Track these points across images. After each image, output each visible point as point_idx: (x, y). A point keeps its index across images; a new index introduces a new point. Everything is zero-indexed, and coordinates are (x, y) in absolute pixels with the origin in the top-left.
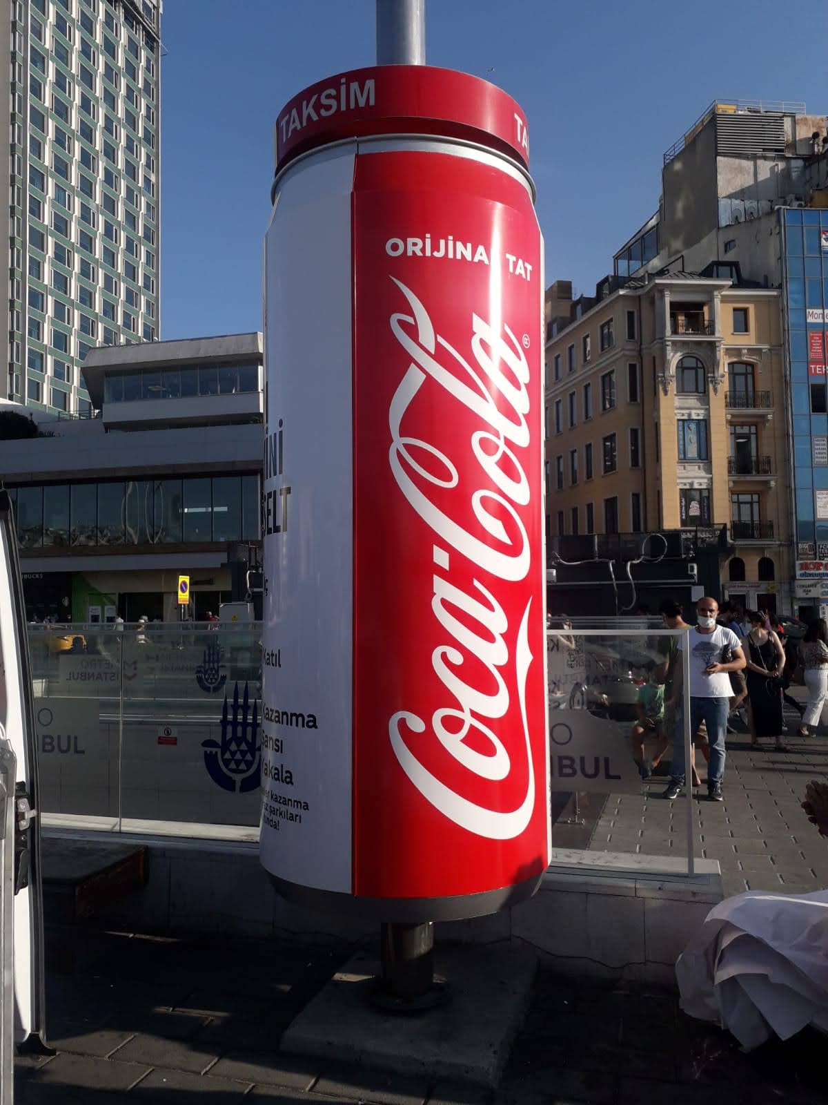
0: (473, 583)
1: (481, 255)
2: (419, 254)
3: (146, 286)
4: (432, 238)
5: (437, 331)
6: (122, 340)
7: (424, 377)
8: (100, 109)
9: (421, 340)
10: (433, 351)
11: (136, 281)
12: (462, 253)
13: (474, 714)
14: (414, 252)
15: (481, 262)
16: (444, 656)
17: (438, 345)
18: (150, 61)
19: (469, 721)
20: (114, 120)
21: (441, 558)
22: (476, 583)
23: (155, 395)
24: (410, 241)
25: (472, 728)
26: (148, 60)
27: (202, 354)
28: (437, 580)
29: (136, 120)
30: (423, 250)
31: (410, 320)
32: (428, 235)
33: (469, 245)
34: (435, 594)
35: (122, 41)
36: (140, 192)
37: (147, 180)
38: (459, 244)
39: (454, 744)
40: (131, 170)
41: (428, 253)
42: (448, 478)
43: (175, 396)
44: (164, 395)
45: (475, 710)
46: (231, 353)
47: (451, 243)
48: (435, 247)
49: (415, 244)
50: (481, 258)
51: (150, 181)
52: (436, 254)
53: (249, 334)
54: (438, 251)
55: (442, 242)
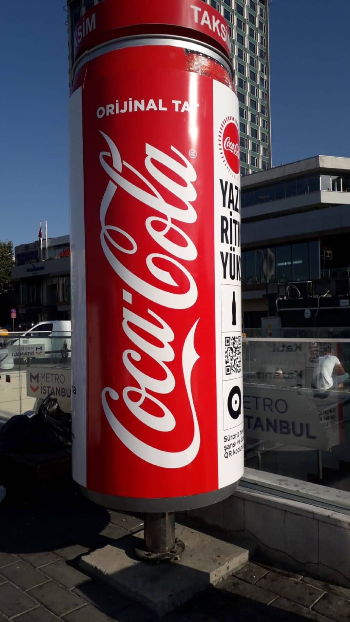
0: (147, 311)
1: (152, 105)
2: (113, 113)
3: (263, 140)
4: (119, 102)
5: (123, 158)
6: (250, 172)
7: (116, 187)
8: (235, 46)
9: (114, 166)
10: (120, 171)
11: (257, 138)
12: (138, 107)
13: (148, 391)
14: (110, 113)
15: (151, 110)
16: (129, 355)
17: (124, 167)
18: (262, 10)
19: (145, 395)
20: (243, 51)
21: (127, 297)
22: (150, 311)
23: (262, 201)
24: (108, 106)
25: (146, 399)
26: (261, 10)
27: (287, 174)
28: (125, 310)
29: (255, 46)
30: (115, 111)
31: (108, 154)
32: (117, 101)
33: (143, 101)
34: (124, 319)
35: (247, 4)
36: (258, 87)
37: (262, 79)
38: (136, 102)
39: (135, 408)
40: (253, 76)
41: (117, 112)
42: (131, 247)
43: (273, 200)
44: (267, 200)
45: (148, 388)
46: (303, 170)
47: (131, 103)
48: (121, 107)
49: (110, 108)
50: (151, 107)
51: (264, 79)
52: (122, 111)
53: (314, 157)
54: (123, 109)
55: (126, 103)
